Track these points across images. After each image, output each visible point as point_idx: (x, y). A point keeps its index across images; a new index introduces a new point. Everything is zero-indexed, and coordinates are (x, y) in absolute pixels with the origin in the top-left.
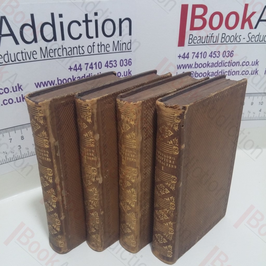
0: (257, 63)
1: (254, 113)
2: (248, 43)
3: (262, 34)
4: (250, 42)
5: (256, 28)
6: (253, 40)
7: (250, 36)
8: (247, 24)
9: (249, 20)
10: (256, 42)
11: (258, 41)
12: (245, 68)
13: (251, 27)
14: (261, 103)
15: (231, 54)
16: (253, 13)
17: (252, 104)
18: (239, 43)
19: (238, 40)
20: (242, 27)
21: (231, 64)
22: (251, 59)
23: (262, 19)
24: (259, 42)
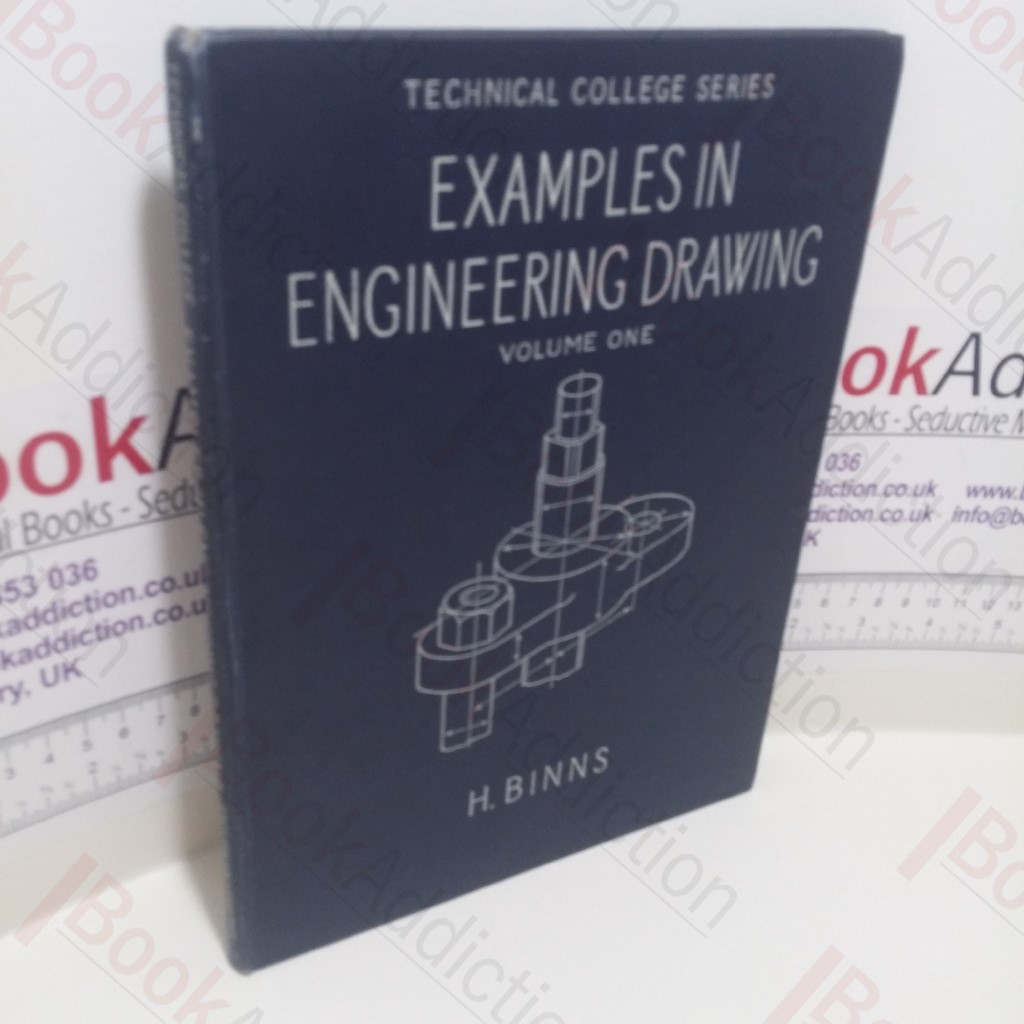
0: (930, 490)
1: (909, 629)
2: (907, 432)
3: (953, 411)
4: (915, 430)
5: (936, 391)
6: (924, 425)
7: (917, 414)
8: (908, 383)
9: (916, 371)
10: (933, 432)
11: (938, 428)
12: (893, 503)
13: (921, 388)
14: (934, 603)
15: (852, 462)
16: (931, 353)
17: (906, 602)
18: (879, 432)
19: (878, 422)
20: (895, 389)
21: (848, 488)
22: (915, 478)
23: (960, 367)
24: (942, 431)
